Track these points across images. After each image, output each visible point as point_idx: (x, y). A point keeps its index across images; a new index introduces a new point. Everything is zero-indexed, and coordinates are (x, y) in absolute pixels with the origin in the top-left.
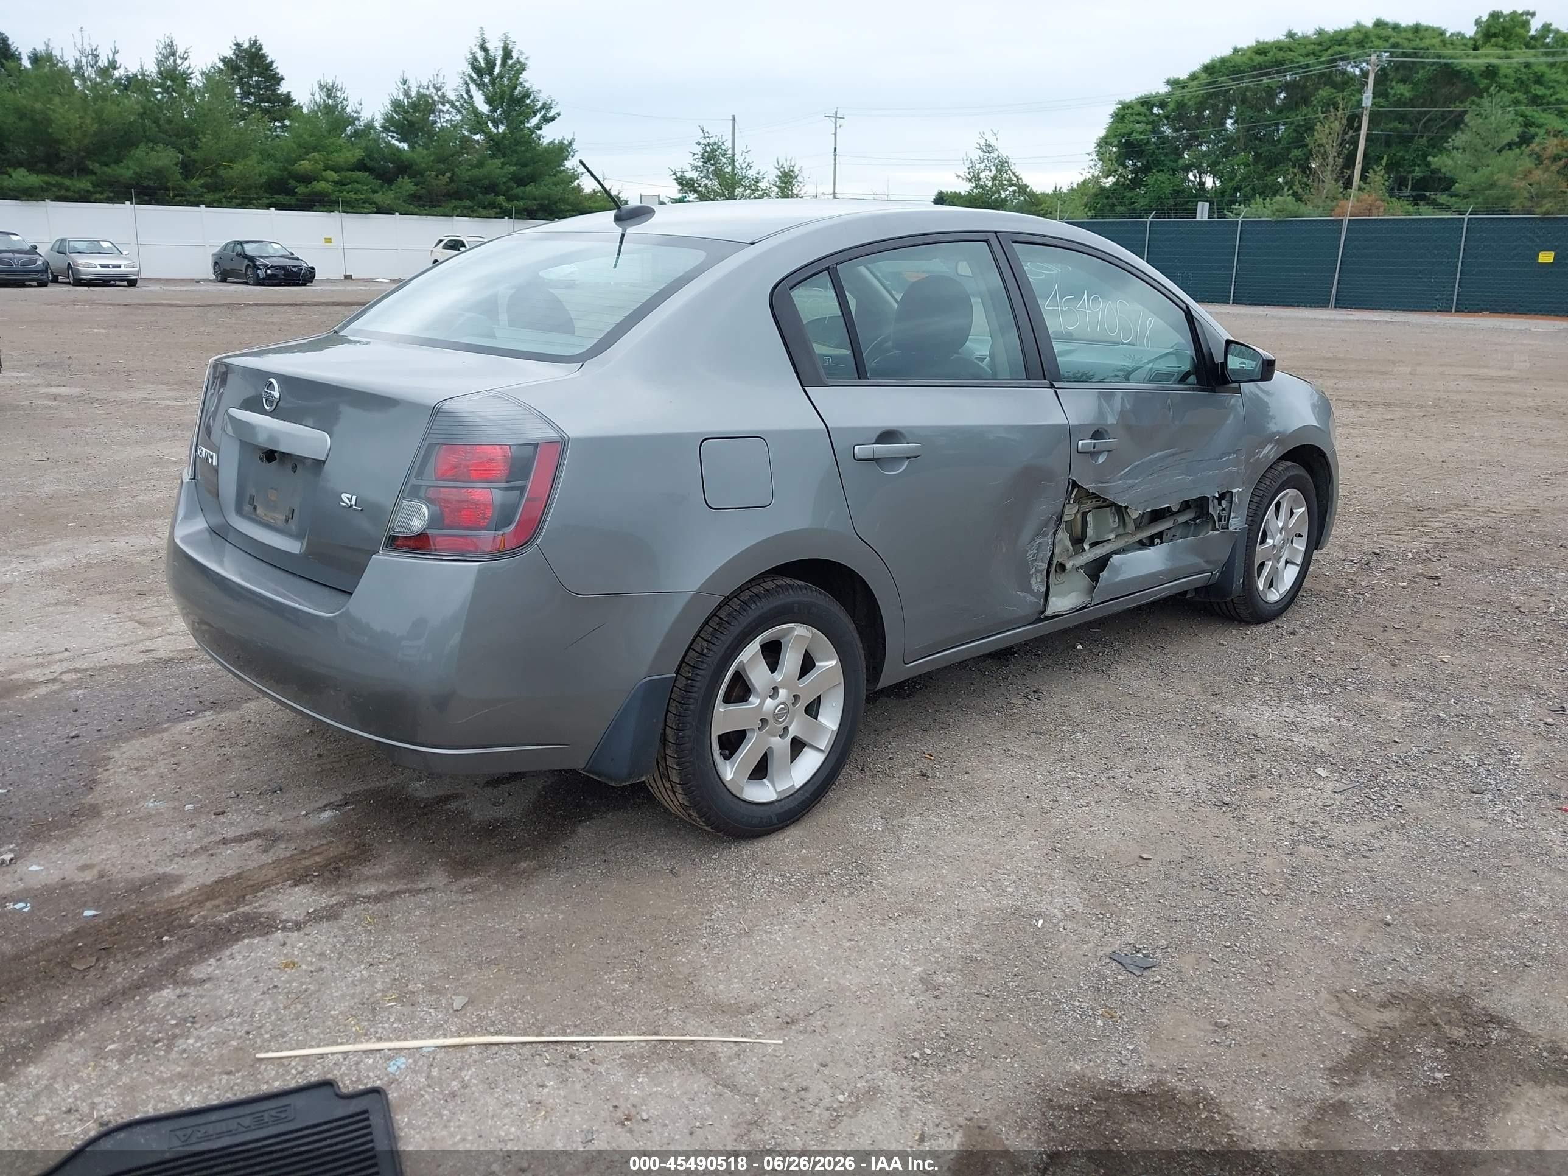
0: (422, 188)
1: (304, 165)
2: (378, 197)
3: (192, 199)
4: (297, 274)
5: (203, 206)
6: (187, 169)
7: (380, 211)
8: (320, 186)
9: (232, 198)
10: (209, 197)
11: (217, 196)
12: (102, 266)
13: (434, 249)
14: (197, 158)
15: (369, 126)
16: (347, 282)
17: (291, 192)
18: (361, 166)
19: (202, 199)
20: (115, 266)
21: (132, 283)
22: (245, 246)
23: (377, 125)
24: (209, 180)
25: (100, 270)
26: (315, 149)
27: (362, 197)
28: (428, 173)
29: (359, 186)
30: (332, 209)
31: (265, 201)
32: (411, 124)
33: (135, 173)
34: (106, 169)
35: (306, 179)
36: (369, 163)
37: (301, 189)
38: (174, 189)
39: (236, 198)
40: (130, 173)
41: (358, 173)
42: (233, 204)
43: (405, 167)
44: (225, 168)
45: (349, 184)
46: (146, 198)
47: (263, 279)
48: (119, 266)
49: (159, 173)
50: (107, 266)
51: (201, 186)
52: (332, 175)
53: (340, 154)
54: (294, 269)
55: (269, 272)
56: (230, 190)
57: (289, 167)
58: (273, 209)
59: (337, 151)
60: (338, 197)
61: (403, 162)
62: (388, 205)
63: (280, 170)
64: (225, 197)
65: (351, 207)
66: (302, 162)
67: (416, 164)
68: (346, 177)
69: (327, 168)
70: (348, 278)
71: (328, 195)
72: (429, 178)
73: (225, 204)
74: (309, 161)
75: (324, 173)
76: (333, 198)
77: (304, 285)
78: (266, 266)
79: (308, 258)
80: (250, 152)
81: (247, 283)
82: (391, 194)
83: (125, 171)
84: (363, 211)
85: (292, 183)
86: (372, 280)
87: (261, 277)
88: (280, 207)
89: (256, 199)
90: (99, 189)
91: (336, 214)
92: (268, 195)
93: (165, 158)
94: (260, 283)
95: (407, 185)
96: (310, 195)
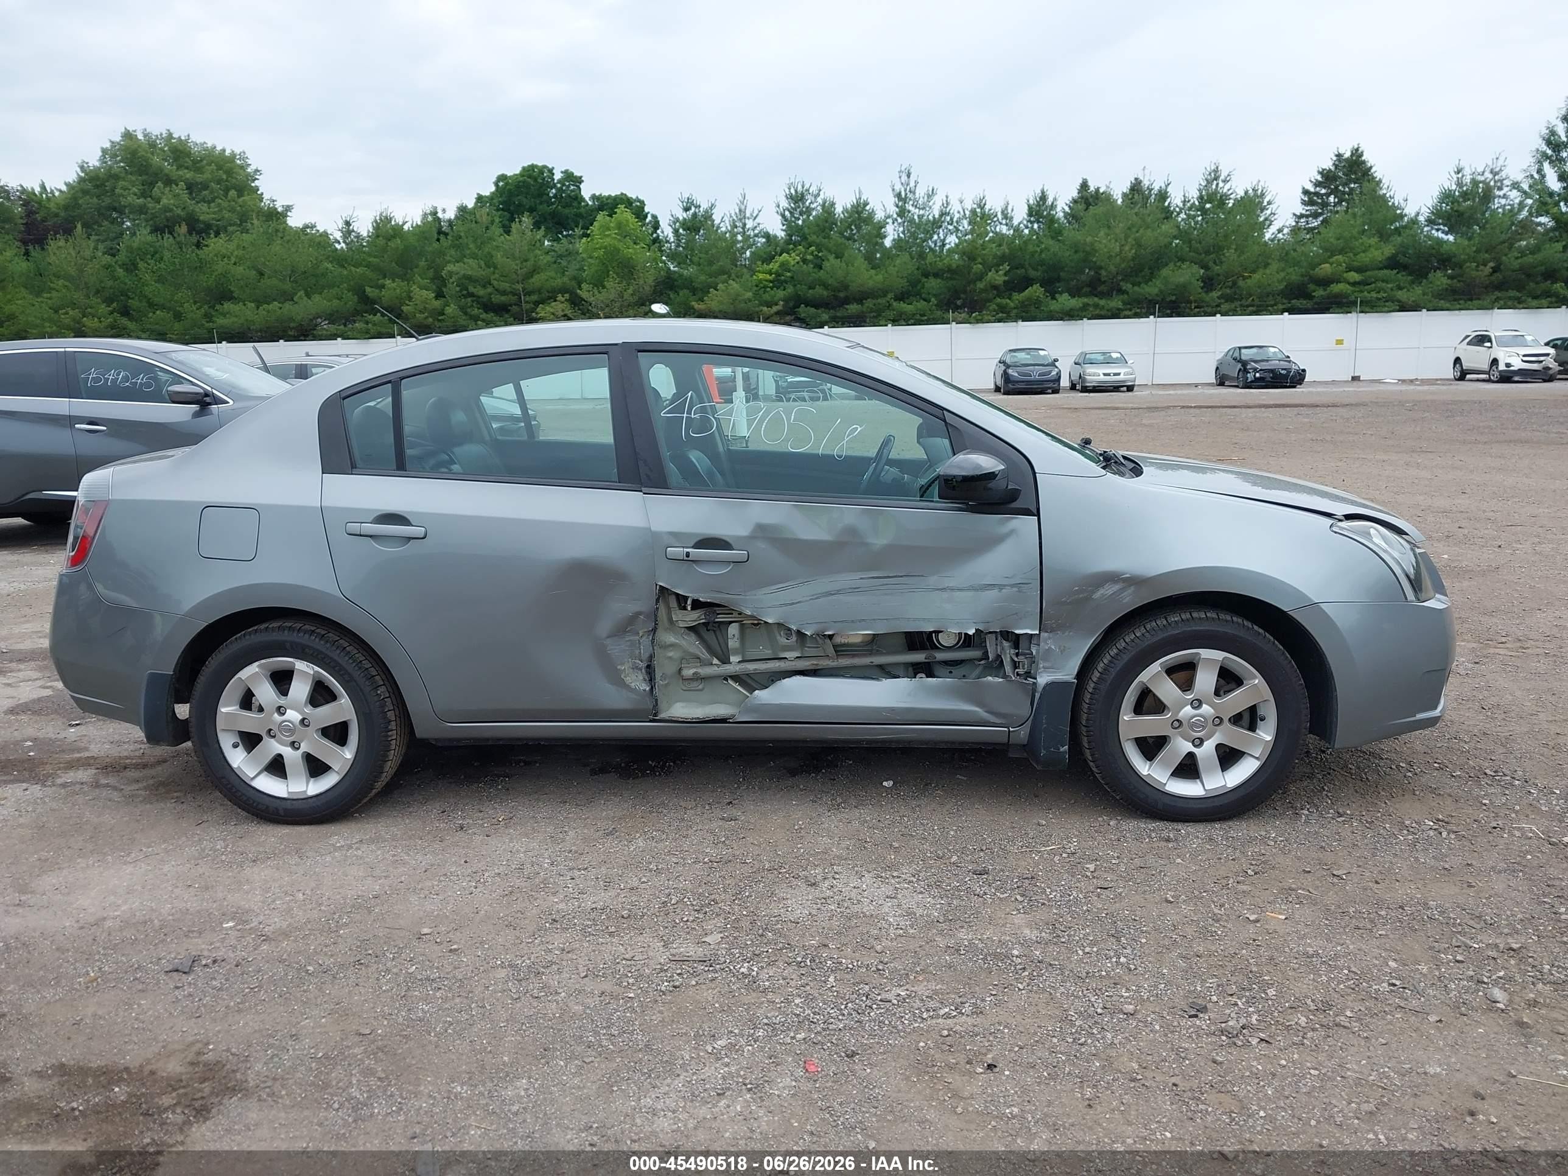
0: (1459, 281)
1: (1326, 269)
2: (1401, 295)
3: (1209, 310)
4: (1286, 376)
5: (1218, 316)
6: (1209, 283)
7: (1403, 308)
8: (1337, 288)
9: (1248, 306)
10: (1225, 307)
11: (1233, 306)
12: (1105, 375)
13: (1458, 346)
14: (1220, 271)
15: (1414, 221)
16: (1355, 383)
17: (1308, 296)
18: (1393, 263)
19: (1219, 309)
20: (1115, 374)
21: (1130, 389)
22: (1243, 351)
23: (1421, 219)
24: (1228, 291)
25: (1102, 378)
26: (1342, 252)
27: (1385, 295)
28: (1468, 264)
29: (1384, 284)
30: (1348, 309)
31: (1281, 307)
32: (1460, 214)
33: (1161, 291)
34: (1136, 288)
35: (1325, 282)
36: (1402, 259)
37: (1319, 293)
38: (1195, 301)
39: (1253, 306)
40: (1156, 291)
41: (1385, 271)
42: (1248, 311)
43: (1443, 259)
44: (1245, 278)
45: (1374, 282)
46: (1169, 311)
47: (1252, 382)
48: (1119, 374)
49: (1183, 288)
50: (1109, 375)
51: (1218, 298)
52: (1354, 276)
53: (1367, 254)
54: (1283, 372)
55: (1258, 375)
56: (1247, 299)
57: (1312, 272)
58: (1286, 314)
59: (1364, 252)
60: (1357, 298)
61: (1442, 254)
62: (1413, 301)
63: (1302, 276)
64: (1241, 306)
65: (1370, 306)
66: (1323, 266)
67: (1455, 256)
68: (1370, 277)
69: (1350, 269)
70: (1355, 379)
71: (1347, 296)
72: (1468, 270)
73: (1240, 312)
74: (1331, 264)
75: (1345, 275)
76: (1352, 298)
77: (1294, 387)
78: (1255, 370)
79: (1300, 361)
80: (1270, 261)
81: (1237, 387)
82: (1419, 290)
83: (1151, 289)
84: (1384, 310)
85: (1311, 286)
86: (1378, 381)
87: (1249, 380)
88: (1292, 311)
89: (1272, 306)
90: (1129, 306)
91: (1353, 316)
92: (1285, 301)
93: (1187, 275)
94: (1248, 386)
95: (1440, 279)
96: (1328, 298)
